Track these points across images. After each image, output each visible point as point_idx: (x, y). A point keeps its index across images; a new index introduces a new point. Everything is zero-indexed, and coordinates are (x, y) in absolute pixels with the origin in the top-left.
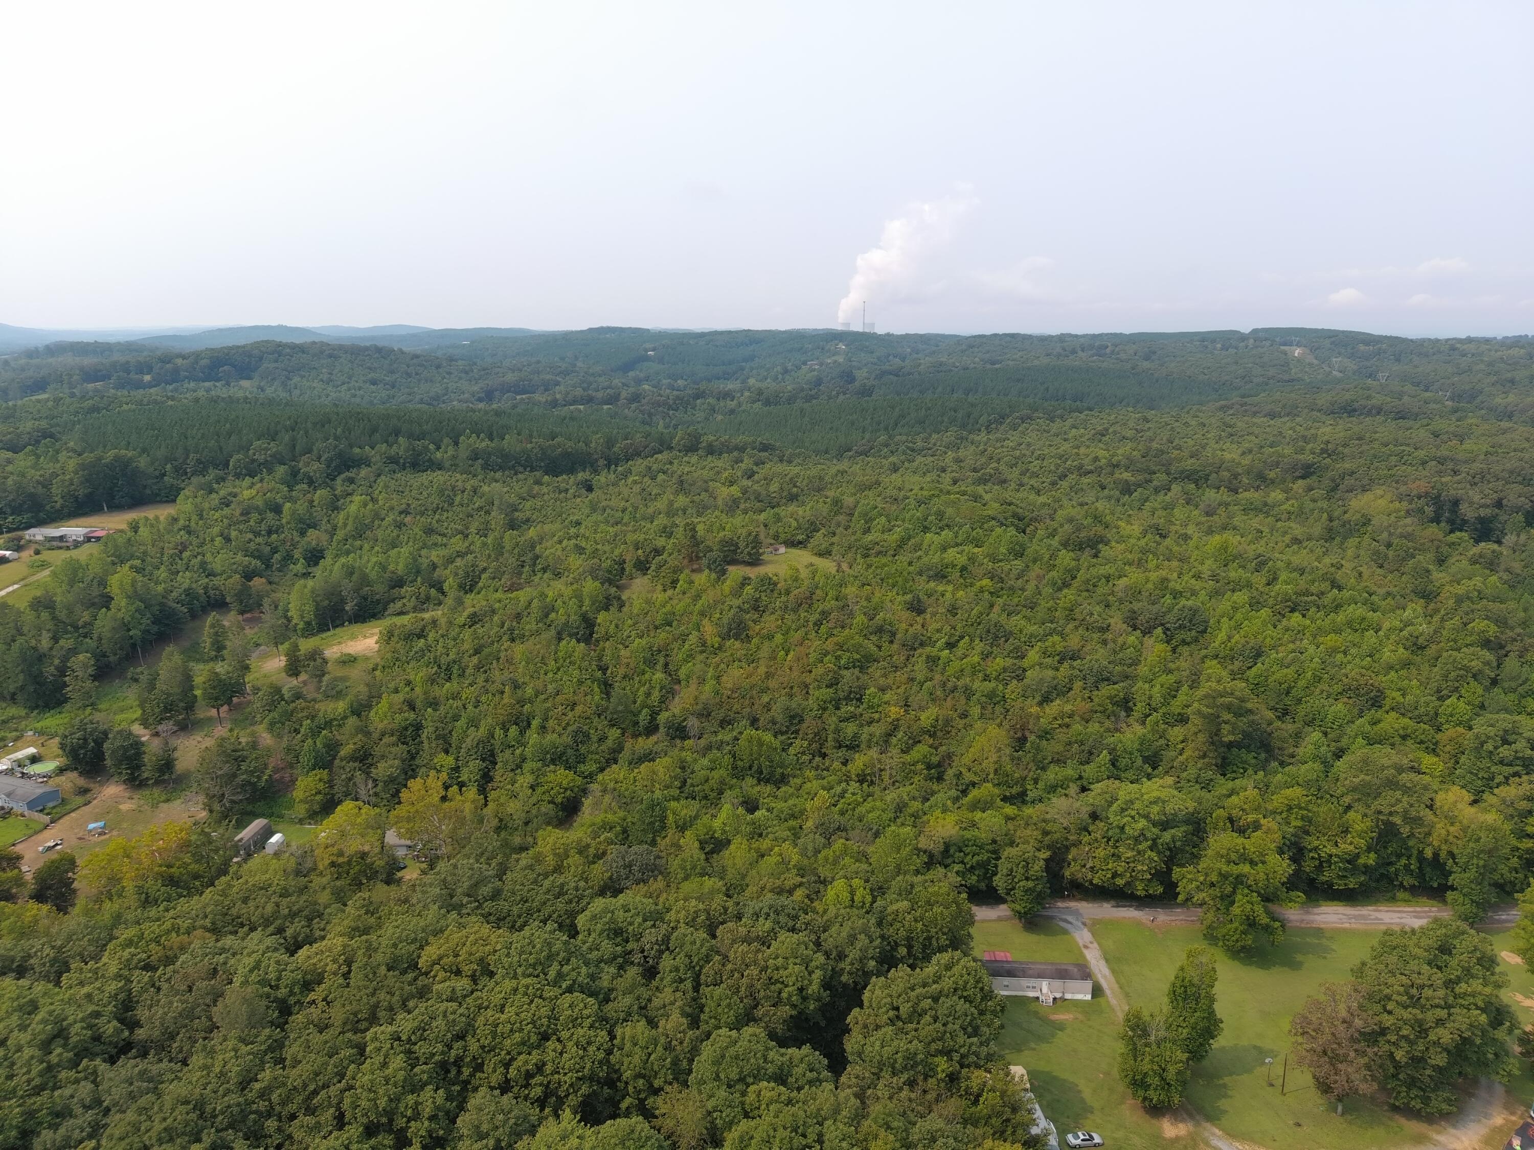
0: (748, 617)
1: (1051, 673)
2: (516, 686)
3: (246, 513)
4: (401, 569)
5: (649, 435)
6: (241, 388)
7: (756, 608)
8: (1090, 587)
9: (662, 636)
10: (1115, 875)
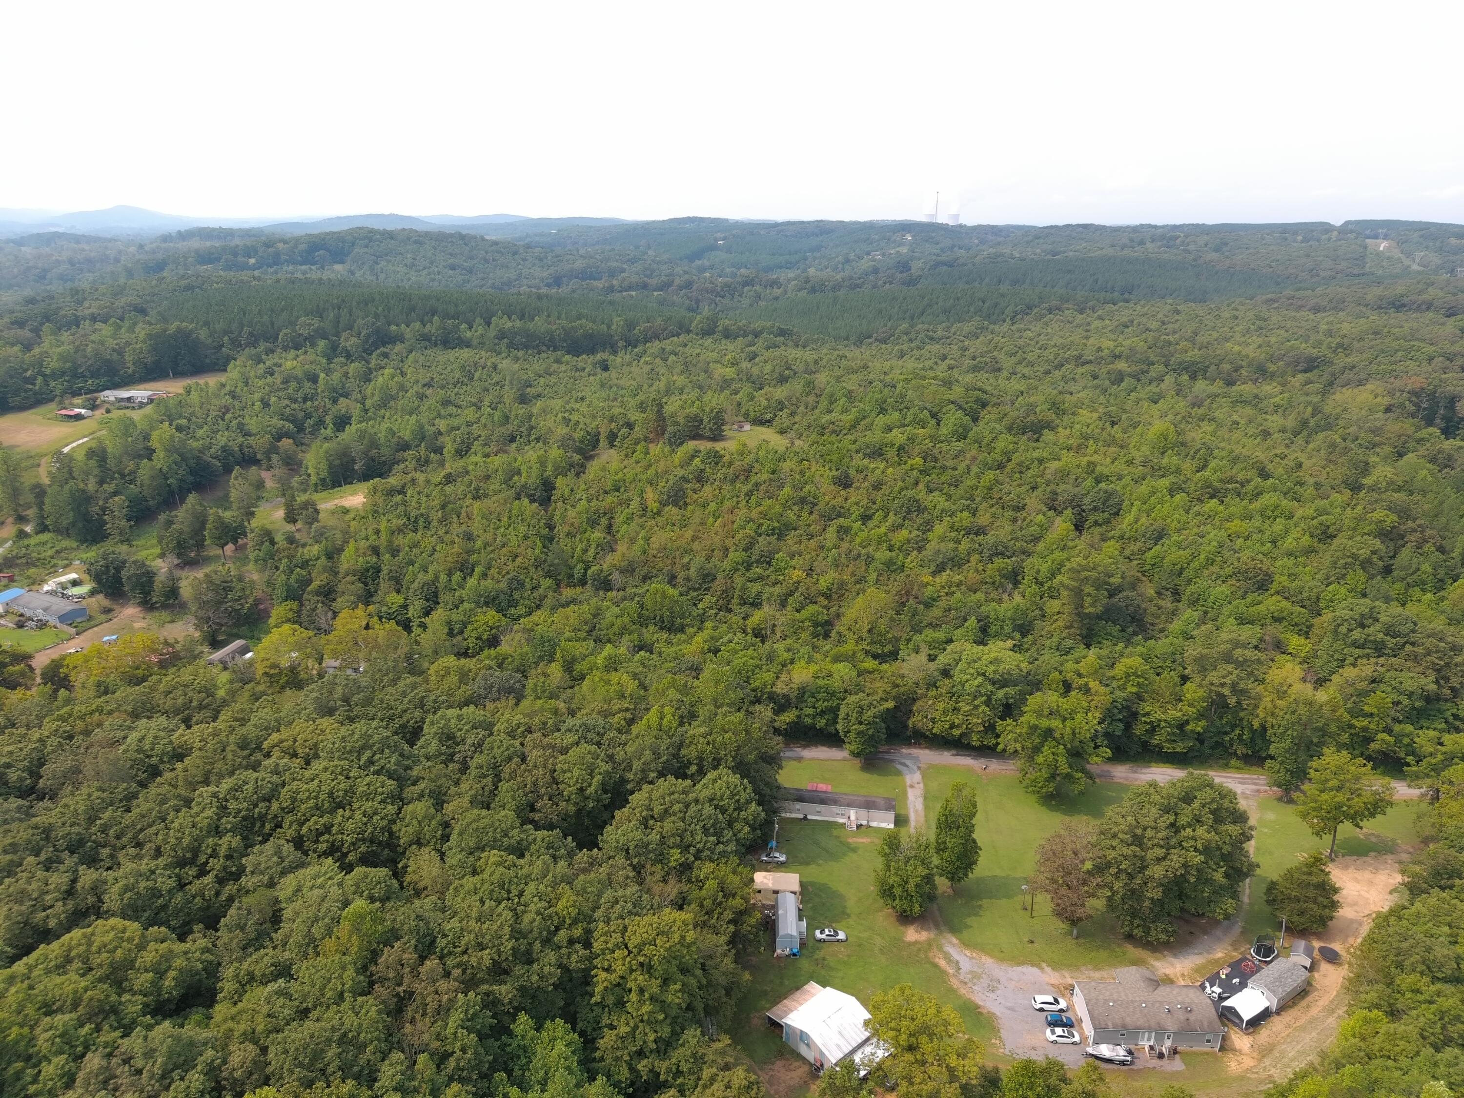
0: (689, 485)
1: (952, 545)
2: (469, 537)
3: (286, 382)
4: (406, 434)
5: (670, 318)
6: (333, 271)
7: (698, 479)
8: (1022, 468)
9: (609, 499)
10: (952, 727)
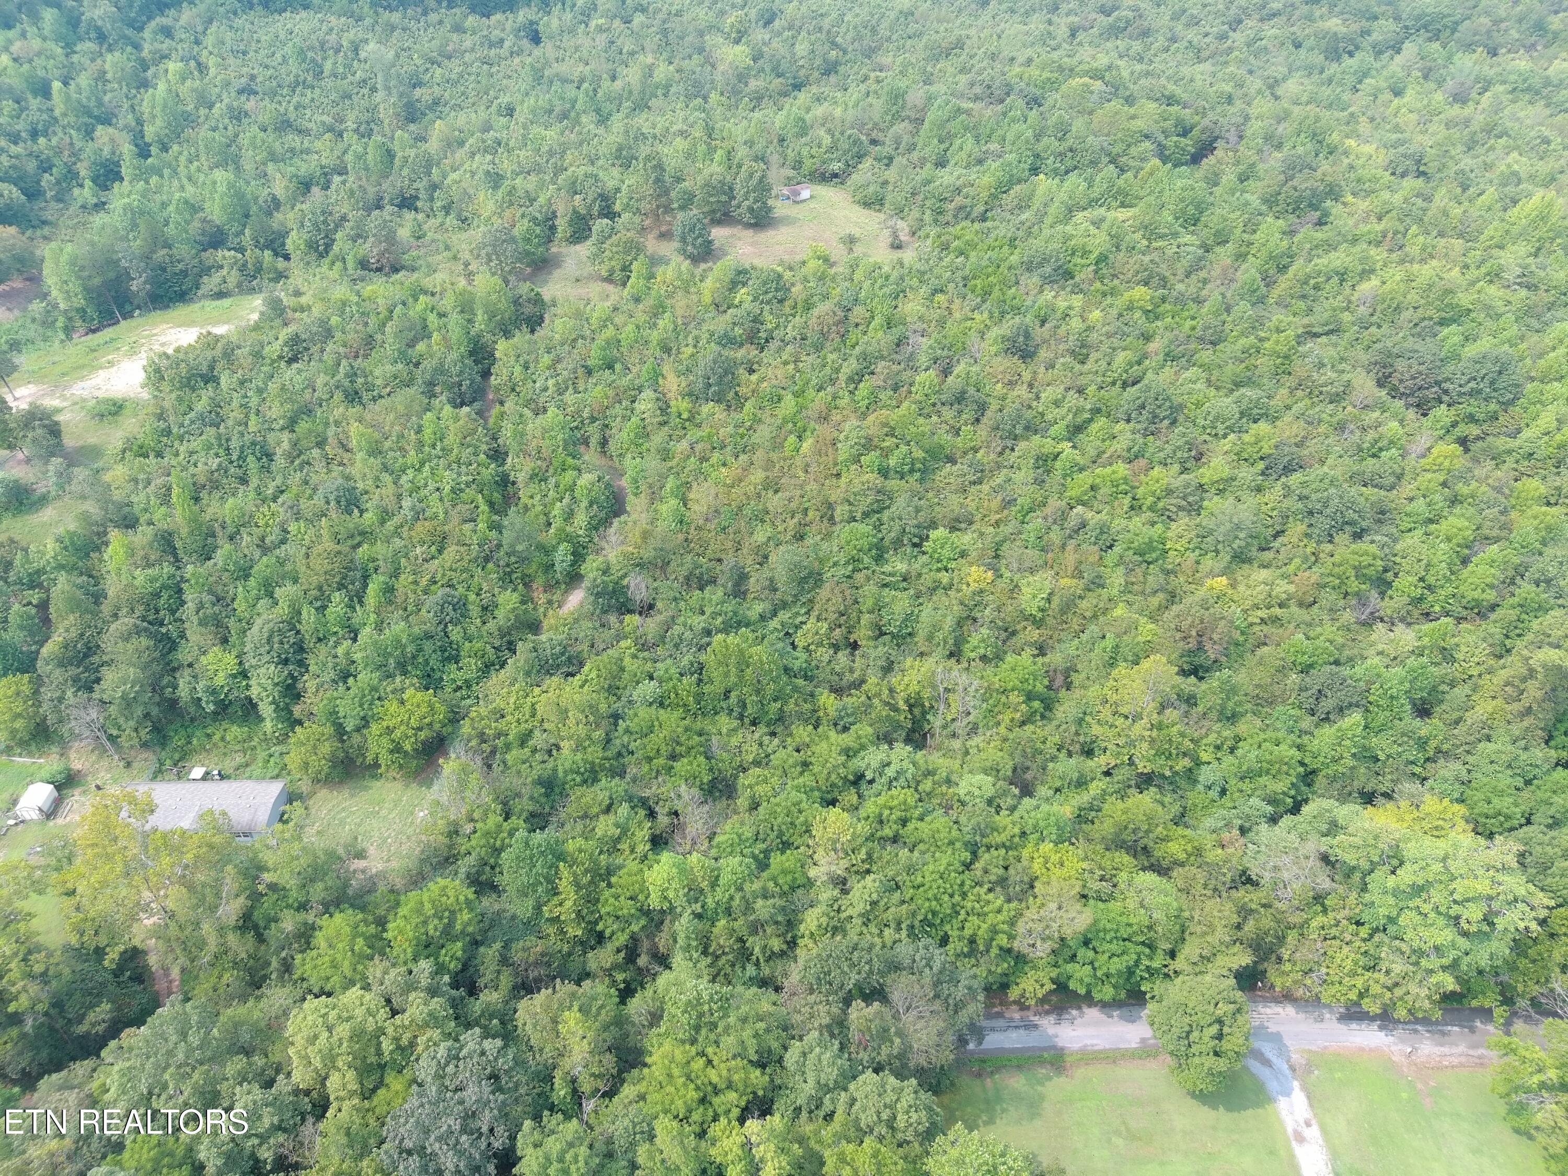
0: (740, 354)
7: (752, 338)
